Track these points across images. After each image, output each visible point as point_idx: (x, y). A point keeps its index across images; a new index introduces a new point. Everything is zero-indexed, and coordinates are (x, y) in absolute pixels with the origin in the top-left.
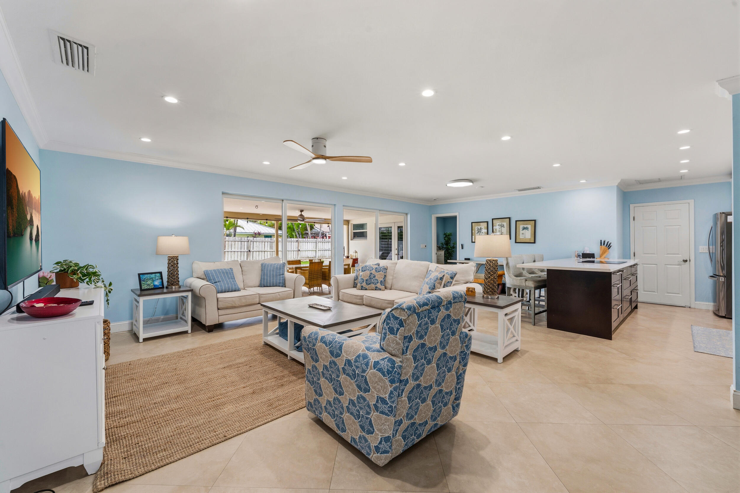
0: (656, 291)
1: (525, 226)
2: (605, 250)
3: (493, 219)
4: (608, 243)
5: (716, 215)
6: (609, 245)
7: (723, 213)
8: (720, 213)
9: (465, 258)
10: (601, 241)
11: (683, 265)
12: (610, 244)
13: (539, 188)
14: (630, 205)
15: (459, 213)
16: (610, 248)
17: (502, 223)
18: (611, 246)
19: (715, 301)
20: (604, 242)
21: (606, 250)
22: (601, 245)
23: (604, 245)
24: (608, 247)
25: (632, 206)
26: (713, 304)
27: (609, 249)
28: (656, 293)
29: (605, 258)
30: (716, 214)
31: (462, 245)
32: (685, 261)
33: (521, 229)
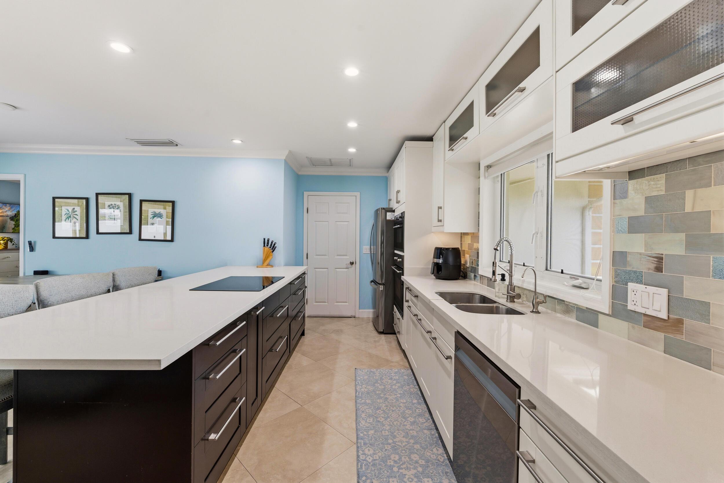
0: (326, 301)
1: (157, 211)
2: (268, 253)
3: (97, 195)
4: (272, 243)
5: (377, 211)
6: (274, 246)
7: (384, 209)
8: (381, 208)
9: (34, 271)
10: (264, 239)
11: (351, 268)
12: (275, 244)
13: (171, 143)
14: (304, 192)
15: (25, 175)
16: (274, 251)
17: (116, 203)
18: (275, 248)
19: (374, 307)
20: (268, 241)
21: (270, 253)
22: (264, 246)
23: (267, 246)
24: (272, 249)
25: (306, 194)
26: (373, 311)
27: (272, 252)
28: (327, 304)
29: (267, 265)
30: (377, 209)
31: (30, 243)
32: (352, 263)
33: (150, 216)
